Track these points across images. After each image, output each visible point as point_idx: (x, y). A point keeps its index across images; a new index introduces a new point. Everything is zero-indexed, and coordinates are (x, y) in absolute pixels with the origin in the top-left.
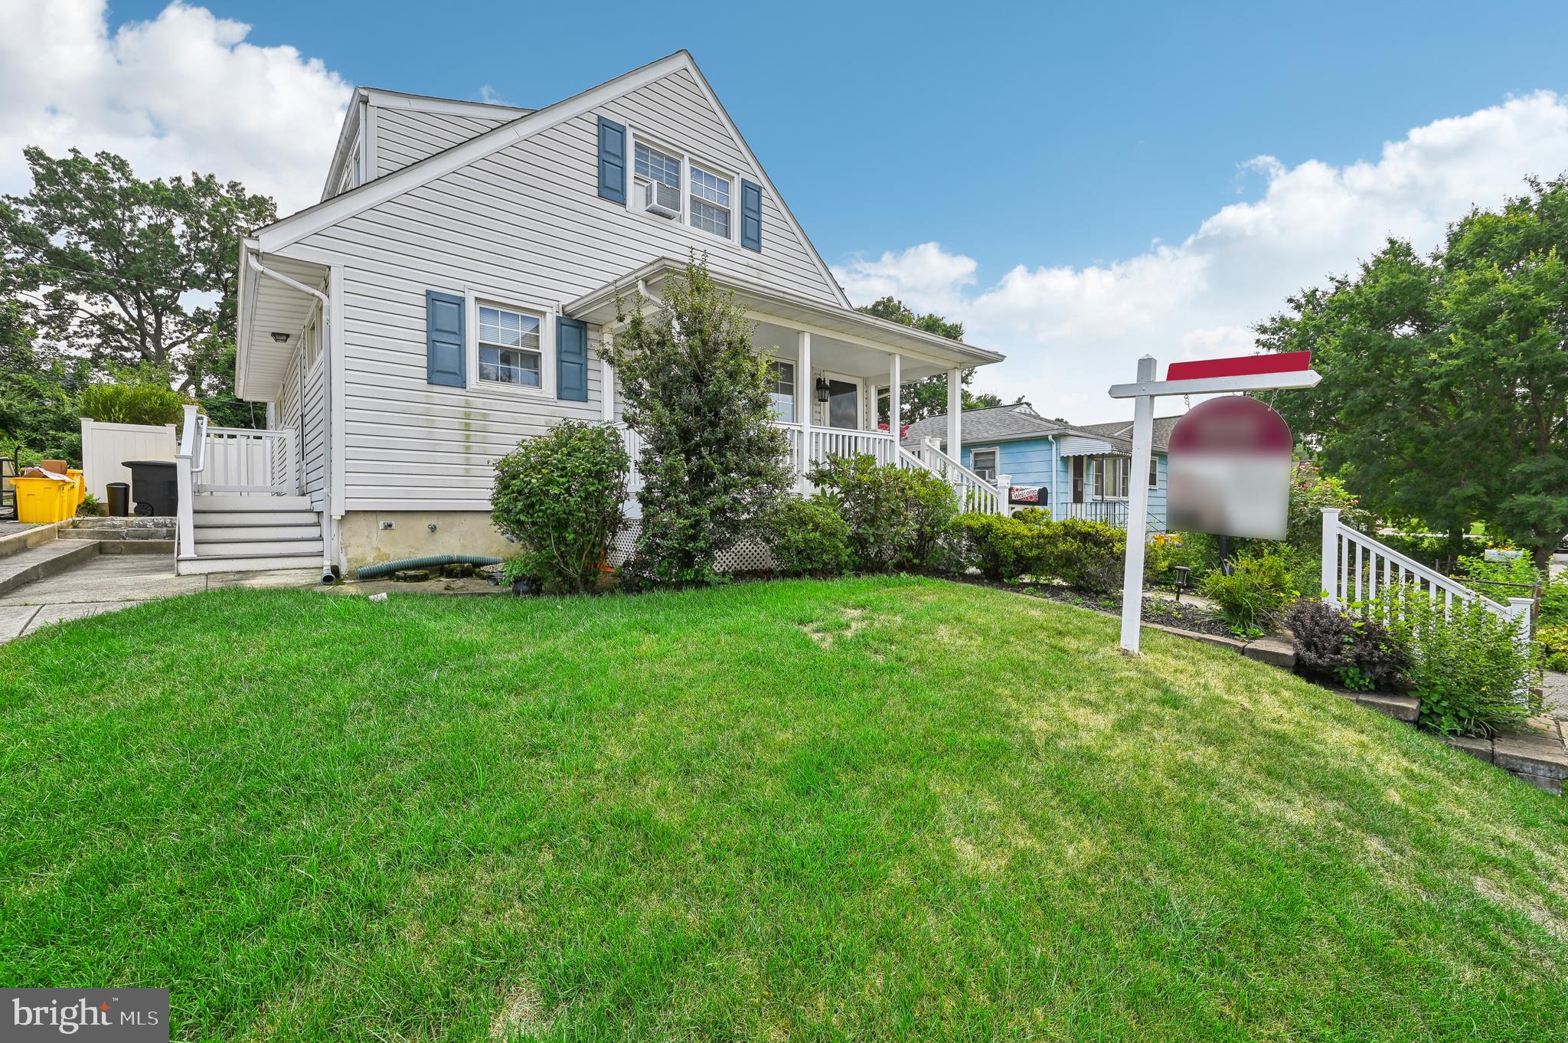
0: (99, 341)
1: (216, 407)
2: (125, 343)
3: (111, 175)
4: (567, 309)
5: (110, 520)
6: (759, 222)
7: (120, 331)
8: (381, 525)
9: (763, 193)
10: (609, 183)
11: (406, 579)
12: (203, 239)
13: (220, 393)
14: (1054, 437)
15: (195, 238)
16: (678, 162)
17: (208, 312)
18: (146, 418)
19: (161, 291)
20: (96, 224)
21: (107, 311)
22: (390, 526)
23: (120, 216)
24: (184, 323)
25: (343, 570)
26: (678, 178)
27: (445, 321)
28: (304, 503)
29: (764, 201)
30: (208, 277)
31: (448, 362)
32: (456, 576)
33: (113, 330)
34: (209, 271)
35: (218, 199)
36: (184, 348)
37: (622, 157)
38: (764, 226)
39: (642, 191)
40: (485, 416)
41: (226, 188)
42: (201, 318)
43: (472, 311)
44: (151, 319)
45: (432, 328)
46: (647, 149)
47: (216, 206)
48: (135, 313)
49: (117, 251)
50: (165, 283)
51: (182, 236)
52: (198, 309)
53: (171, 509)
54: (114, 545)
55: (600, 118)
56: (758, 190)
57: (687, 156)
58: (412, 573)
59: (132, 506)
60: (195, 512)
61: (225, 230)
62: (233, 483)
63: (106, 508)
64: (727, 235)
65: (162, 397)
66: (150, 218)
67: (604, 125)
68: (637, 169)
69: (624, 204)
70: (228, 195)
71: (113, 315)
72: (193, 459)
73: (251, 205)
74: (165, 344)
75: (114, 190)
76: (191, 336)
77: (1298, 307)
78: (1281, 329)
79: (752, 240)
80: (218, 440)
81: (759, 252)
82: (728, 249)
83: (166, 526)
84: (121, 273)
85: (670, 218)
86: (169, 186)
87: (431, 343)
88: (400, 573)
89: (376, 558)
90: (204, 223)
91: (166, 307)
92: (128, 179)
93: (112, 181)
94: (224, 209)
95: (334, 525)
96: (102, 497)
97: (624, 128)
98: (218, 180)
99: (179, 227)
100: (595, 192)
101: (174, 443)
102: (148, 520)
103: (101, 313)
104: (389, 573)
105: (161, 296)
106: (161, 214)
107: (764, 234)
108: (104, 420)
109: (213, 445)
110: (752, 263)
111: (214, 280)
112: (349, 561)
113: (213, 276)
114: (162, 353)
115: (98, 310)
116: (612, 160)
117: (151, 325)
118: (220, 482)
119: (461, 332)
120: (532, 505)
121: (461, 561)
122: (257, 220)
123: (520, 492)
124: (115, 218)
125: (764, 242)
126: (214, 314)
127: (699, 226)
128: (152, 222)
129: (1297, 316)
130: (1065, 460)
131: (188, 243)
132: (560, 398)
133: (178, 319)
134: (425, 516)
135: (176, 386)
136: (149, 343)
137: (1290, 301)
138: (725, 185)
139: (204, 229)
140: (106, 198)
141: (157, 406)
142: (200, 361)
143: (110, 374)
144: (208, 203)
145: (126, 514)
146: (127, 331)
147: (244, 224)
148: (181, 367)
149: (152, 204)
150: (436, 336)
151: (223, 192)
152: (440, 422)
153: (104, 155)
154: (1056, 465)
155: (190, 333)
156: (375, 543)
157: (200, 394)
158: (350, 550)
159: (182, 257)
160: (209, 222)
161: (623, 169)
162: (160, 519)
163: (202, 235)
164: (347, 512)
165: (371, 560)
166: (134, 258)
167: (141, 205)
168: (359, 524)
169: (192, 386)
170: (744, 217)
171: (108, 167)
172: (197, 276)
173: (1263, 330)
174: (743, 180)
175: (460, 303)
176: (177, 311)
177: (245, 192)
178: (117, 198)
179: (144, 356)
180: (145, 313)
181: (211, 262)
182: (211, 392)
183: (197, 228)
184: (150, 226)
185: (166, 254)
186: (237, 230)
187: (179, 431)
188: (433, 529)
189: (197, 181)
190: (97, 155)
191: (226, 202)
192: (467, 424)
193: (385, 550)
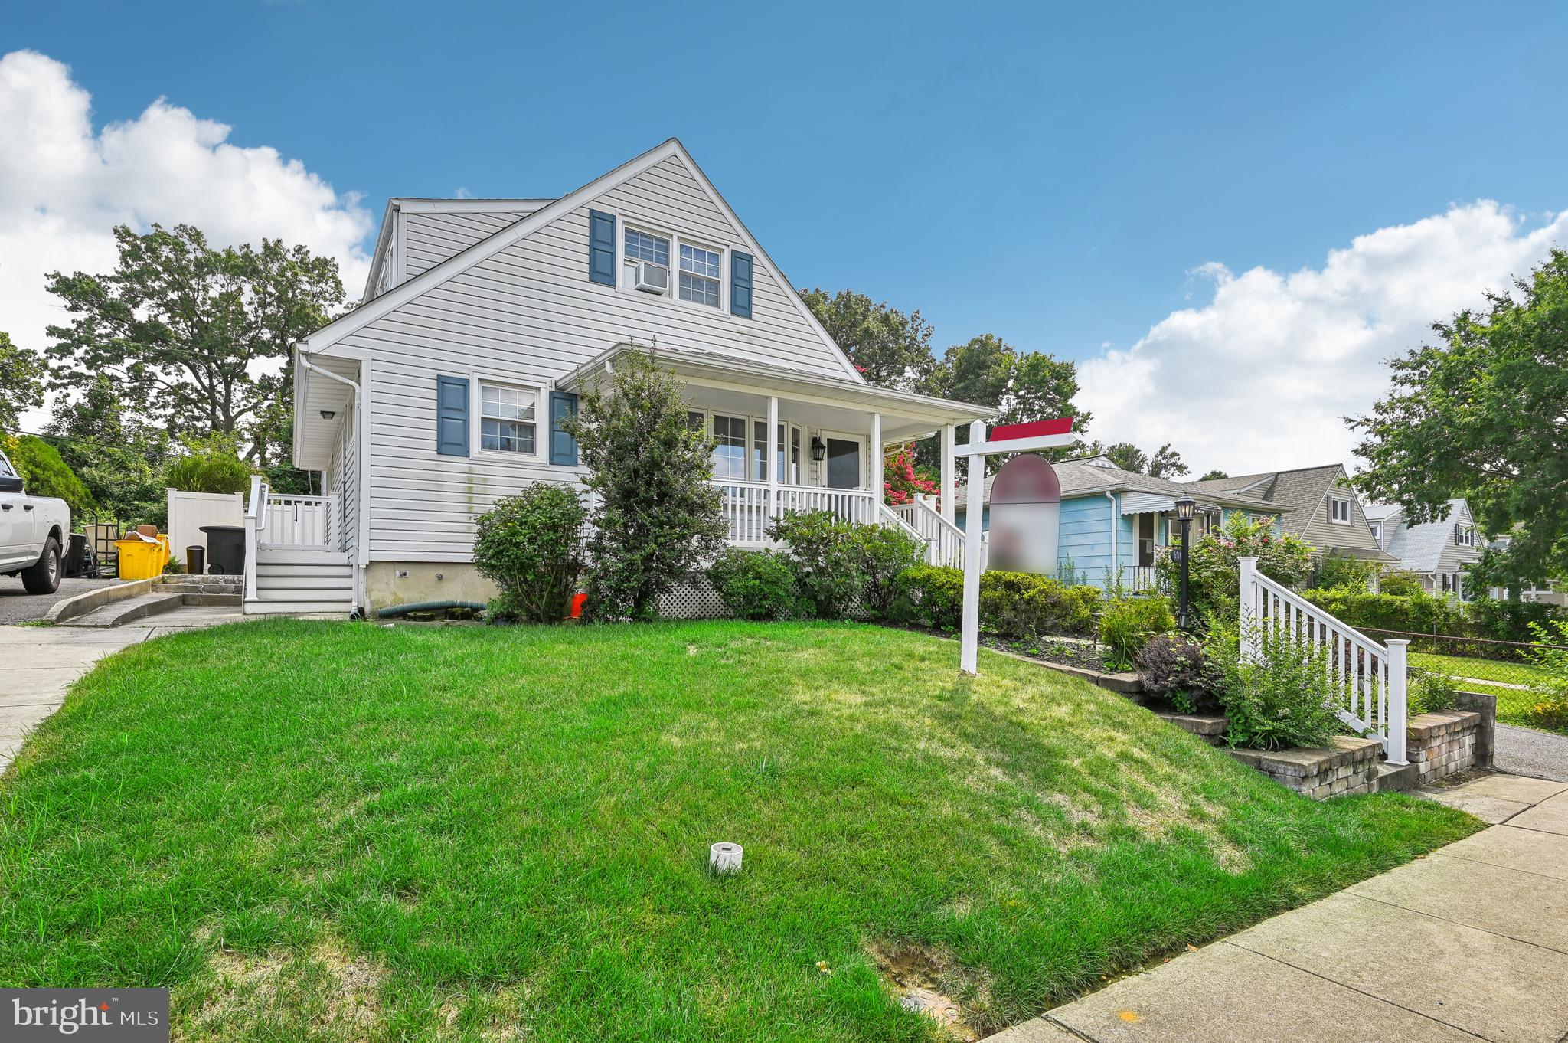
0: (173, 411)
1: (278, 476)
2: (197, 413)
3: (188, 247)
4: (559, 384)
5: (190, 577)
6: (750, 290)
7: (192, 401)
8: (398, 573)
9: (755, 261)
10: (599, 268)
11: (415, 618)
12: (270, 304)
13: (281, 462)
14: (1113, 493)
15: (263, 304)
16: (667, 242)
17: (273, 379)
18: (218, 487)
19: (231, 359)
20: (173, 296)
21: (182, 381)
22: (405, 574)
23: (195, 286)
24: (249, 391)
25: (367, 610)
26: (667, 256)
27: (453, 401)
28: (343, 558)
29: (755, 268)
30: (274, 343)
31: (454, 436)
32: (457, 619)
33: (187, 400)
34: (275, 337)
35: (284, 264)
36: (250, 417)
37: (612, 243)
38: (754, 292)
39: (632, 271)
40: (485, 482)
41: (292, 252)
42: (266, 384)
43: (475, 390)
44: (221, 387)
45: (442, 406)
46: (637, 233)
47: (282, 271)
48: (206, 382)
49: (191, 320)
50: (234, 351)
51: (251, 303)
52: (264, 375)
53: (239, 569)
54: (194, 598)
55: (591, 211)
56: (749, 259)
57: (676, 235)
58: (421, 614)
59: (207, 566)
60: (258, 564)
61: (290, 295)
62: (287, 542)
63: (186, 570)
64: (717, 305)
65: (232, 467)
66: (223, 286)
67: (595, 216)
68: (627, 253)
69: (614, 286)
70: (294, 260)
71: (185, 385)
72: (257, 520)
73: (314, 268)
74: (233, 412)
75: (190, 261)
76: (258, 403)
77: (1447, 334)
78: (1422, 363)
79: (742, 307)
80: (277, 507)
81: (750, 317)
82: (718, 318)
83: (234, 582)
84: (195, 343)
85: (658, 294)
86: (239, 254)
87: (441, 419)
88: (412, 614)
89: (393, 600)
90: (271, 289)
91: (235, 376)
92: (202, 249)
93: (188, 252)
94: (289, 274)
95: (362, 573)
96: (182, 559)
97: (614, 217)
98: (285, 245)
99: (248, 294)
100: (586, 277)
101: (242, 510)
102: (221, 578)
103: (176, 383)
104: (402, 614)
105: (230, 364)
106: (232, 281)
107: (754, 300)
108: (184, 490)
109: (272, 511)
110: (742, 329)
111: (278, 346)
112: (372, 602)
113: (278, 341)
114: (230, 421)
115: (173, 380)
116: (602, 247)
117: (220, 393)
118: (277, 542)
119: (465, 409)
120: (500, 552)
121: (462, 606)
122: (320, 282)
123: (493, 541)
124: (192, 289)
125: (754, 308)
126: (278, 380)
127: (688, 299)
128: (224, 291)
129: (1444, 346)
130: (1128, 518)
131: (256, 310)
132: (552, 463)
133: (245, 386)
134: (433, 566)
135: (242, 455)
136: (219, 413)
137: (1436, 327)
138: (715, 258)
139: (271, 295)
140: (182, 270)
141: (228, 476)
142: (265, 430)
143: (184, 444)
144: (275, 268)
145: (201, 573)
146: (200, 401)
147: (308, 287)
148: (247, 435)
149: (224, 271)
150: (446, 414)
151: (289, 256)
152: (447, 486)
153: (183, 228)
154: (1116, 524)
155: (255, 401)
156: (393, 588)
157: (264, 462)
158: (373, 594)
159: (250, 324)
160: (275, 287)
161: (613, 254)
162: (230, 577)
163: (268, 300)
164: (371, 562)
165: (390, 603)
166: (206, 327)
167: (214, 274)
168: (381, 572)
169: (257, 455)
170: (734, 286)
171: (185, 239)
172: (263, 342)
173: (1399, 365)
174: (733, 252)
175: (465, 384)
176: (244, 378)
177: (310, 255)
178: (192, 269)
179: (214, 426)
180: (215, 382)
181: (277, 327)
182: (273, 461)
183: (264, 294)
184: (221, 294)
185: (235, 322)
186: (301, 293)
187: (246, 499)
188: (440, 578)
189: (266, 246)
190: (175, 228)
191: (292, 267)
192: (470, 488)
193: (401, 595)
